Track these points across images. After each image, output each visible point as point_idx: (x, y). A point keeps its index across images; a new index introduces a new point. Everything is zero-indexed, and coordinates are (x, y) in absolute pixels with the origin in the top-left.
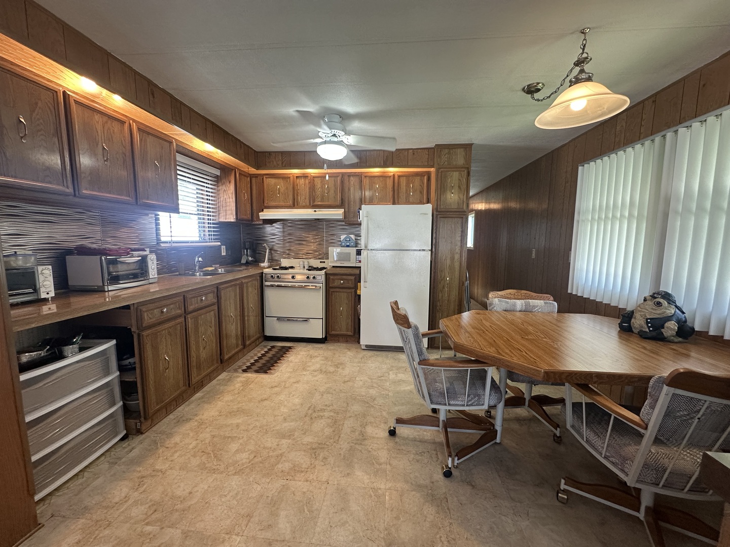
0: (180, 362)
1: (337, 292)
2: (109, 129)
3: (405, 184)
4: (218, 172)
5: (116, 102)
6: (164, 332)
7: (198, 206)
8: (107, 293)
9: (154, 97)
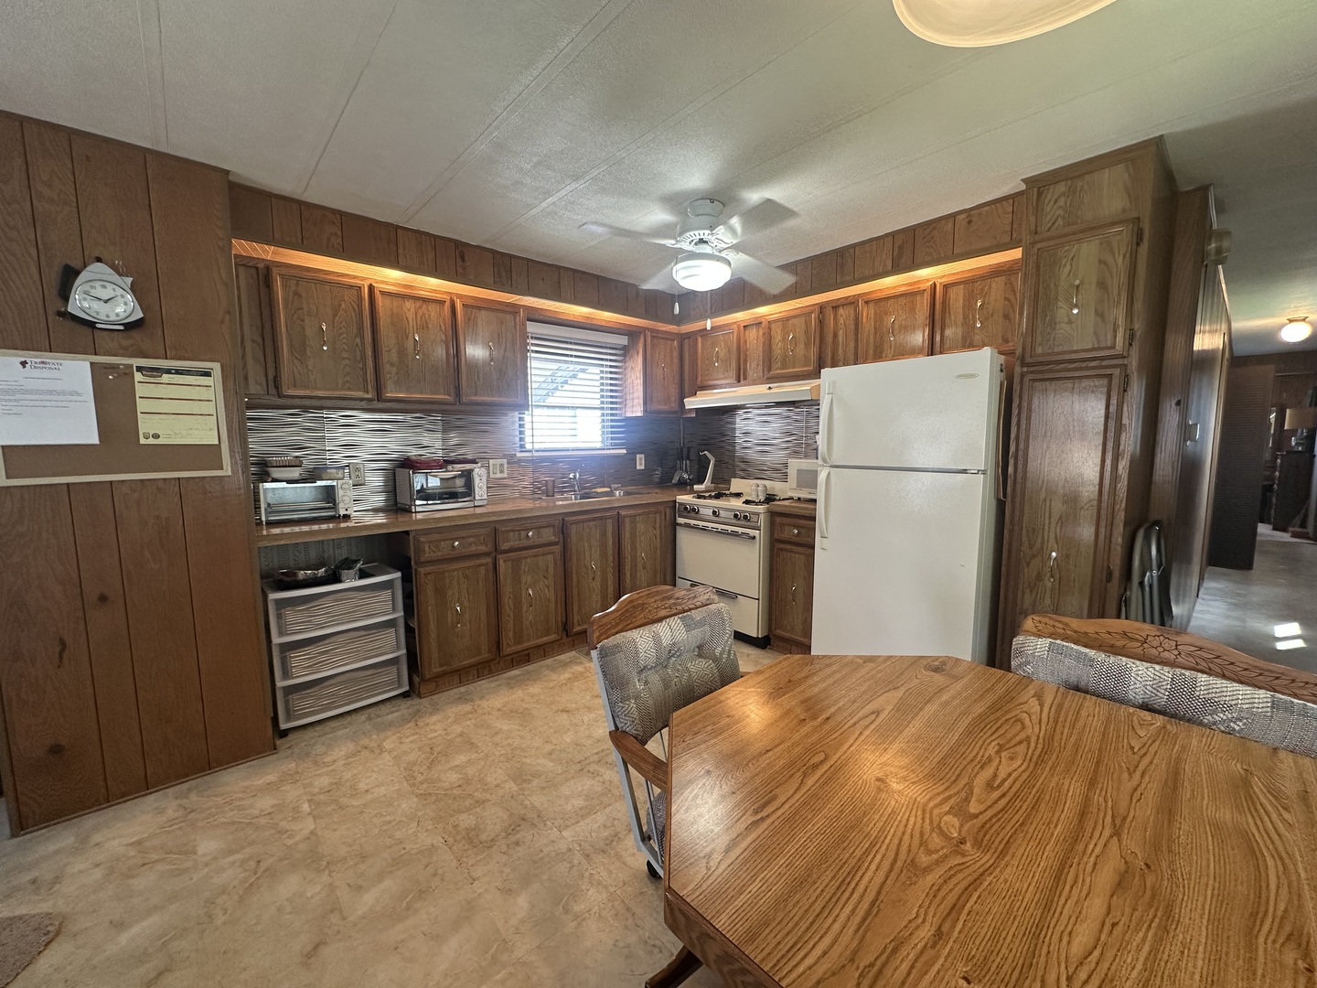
0: (484, 617)
1: (786, 550)
2: (424, 314)
3: (961, 304)
4: (623, 340)
5: (431, 285)
6: (456, 572)
7: (602, 396)
8: (414, 515)
9: (463, 260)
